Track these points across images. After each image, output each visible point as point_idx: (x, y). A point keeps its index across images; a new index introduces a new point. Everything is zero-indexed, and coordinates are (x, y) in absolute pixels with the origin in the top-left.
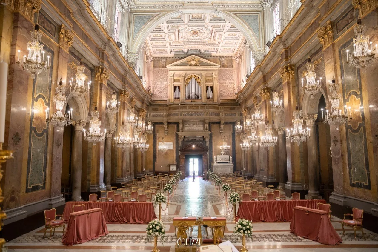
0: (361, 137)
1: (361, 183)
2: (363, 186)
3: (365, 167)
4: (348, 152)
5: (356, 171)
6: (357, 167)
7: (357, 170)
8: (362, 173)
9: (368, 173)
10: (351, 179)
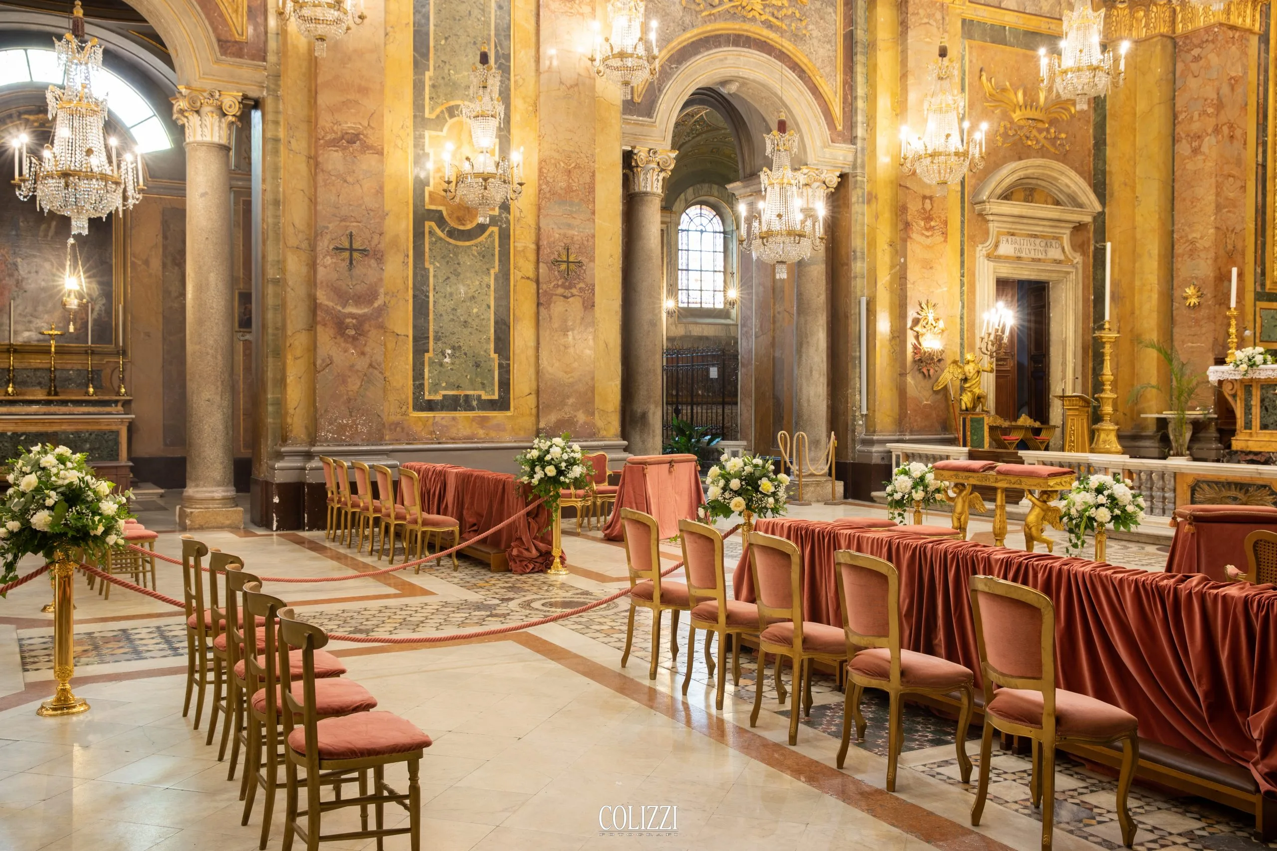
0: (485, 255)
1: (467, 396)
2: (475, 403)
3: (492, 346)
4: (414, 296)
5: (447, 360)
6: (453, 348)
7: (452, 356)
8: (477, 365)
9: (500, 366)
10: (419, 388)
